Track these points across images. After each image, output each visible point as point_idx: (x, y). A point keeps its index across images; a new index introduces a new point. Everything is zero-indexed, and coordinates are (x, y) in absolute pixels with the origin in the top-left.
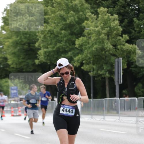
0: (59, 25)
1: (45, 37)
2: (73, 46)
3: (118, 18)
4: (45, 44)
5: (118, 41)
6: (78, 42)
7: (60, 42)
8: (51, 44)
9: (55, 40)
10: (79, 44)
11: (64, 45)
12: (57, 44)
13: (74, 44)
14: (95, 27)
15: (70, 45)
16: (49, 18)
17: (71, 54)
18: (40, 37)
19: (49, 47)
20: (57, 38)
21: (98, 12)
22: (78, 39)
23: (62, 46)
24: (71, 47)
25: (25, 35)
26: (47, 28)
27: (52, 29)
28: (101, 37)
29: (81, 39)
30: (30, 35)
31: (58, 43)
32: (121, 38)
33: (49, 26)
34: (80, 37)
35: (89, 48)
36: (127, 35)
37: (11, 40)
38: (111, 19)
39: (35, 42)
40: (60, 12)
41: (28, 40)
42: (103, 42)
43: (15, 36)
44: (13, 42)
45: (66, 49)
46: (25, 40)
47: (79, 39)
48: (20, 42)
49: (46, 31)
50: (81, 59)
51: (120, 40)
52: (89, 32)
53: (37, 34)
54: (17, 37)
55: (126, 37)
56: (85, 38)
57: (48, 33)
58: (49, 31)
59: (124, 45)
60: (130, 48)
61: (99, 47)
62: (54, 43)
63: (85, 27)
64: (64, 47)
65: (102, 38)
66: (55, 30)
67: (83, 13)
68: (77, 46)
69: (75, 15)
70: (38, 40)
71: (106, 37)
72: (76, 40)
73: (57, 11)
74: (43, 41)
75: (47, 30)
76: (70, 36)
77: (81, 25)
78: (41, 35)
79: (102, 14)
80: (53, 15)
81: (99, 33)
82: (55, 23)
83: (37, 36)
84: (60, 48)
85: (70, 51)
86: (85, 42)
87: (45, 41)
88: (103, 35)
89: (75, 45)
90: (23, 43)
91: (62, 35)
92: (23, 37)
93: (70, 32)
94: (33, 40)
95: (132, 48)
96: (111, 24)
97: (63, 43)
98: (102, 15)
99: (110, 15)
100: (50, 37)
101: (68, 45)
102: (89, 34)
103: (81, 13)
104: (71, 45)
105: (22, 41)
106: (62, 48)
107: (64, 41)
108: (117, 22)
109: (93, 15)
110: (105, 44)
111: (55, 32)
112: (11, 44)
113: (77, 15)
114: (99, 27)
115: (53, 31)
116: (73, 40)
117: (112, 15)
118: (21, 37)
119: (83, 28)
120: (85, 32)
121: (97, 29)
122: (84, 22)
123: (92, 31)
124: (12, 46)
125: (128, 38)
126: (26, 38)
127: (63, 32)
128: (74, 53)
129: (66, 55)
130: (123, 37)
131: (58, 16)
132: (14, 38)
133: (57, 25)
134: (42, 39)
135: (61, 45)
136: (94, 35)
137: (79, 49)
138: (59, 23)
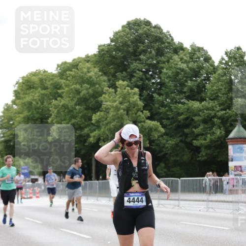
0: (74, 99)
1: (58, 112)
2: (90, 122)
3: (139, 92)
4: (58, 119)
5: (138, 117)
6: (95, 117)
7: (75, 117)
8: (65, 120)
9: (69, 116)
10: (96, 120)
11: (79, 121)
12: (71, 119)
13: (90, 119)
14: (113, 102)
15: (85, 121)
16: (63, 93)
17: (88, 131)
18: (53, 112)
19: (63, 122)
20: (72, 114)
21: (117, 85)
22: (95, 114)
23: (77, 123)
24: (86, 123)
25: (37, 110)
26: (61, 102)
27: (67, 103)
28: (119, 112)
29: (98, 114)
30: (42, 110)
31: (73, 119)
32: (141, 113)
33: (64, 100)
34: (97, 112)
35: (107, 124)
36: (148, 111)
37: (22, 116)
38: (130, 93)
39: (48, 118)
40: (75, 86)
41: (41, 115)
42: (122, 118)
43: (26, 111)
44: (24, 118)
45: (82, 126)
46: (37, 116)
47: (97, 113)
48: (32, 117)
49: (59, 105)
50: (97, 135)
51: (140, 116)
52: (107, 107)
53: (50, 109)
54: (29, 112)
55: (146, 113)
56: (102, 113)
57: (61, 108)
58: (63, 106)
59: (144, 122)
60: (151, 125)
61: (118, 124)
62: (68, 119)
63: (102, 102)
64: (79, 123)
65: (121, 113)
66: (69, 104)
67: (100, 86)
68: (93, 122)
69: (90, 88)
70: (51, 115)
71: (125, 112)
72: (92, 115)
73: (72, 85)
74: (56, 116)
75: (61, 104)
76: (86, 111)
77: (96, 99)
78: (54, 110)
79: (121, 87)
80: (67, 89)
81: (117, 109)
82: (70, 97)
83: (50, 111)
84: (76, 124)
85: (86, 127)
86: (103, 117)
87: (59, 117)
88: (122, 111)
89: (92, 120)
90: (35, 118)
91: (77, 111)
92: (35, 112)
93: (85, 107)
94: (47, 116)
95: (153, 124)
96: (131, 99)
97: (78, 119)
98: (121, 89)
99: (129, 88)
100: (64, 111)
101: (83, 121)
102: (107, 109)
103: (97, 86)
104: (87, 120)
105: (34, 117)
106: (78, 124)
107: (80, 117)
108: (137, 97)
109: (111, 89)
110: (125, 121)
111: (70, 107)
112: (22, 120)
113: (92, 88)
114: (117, 102)
115: (67, 105)
116: (89, 115)
117: (132, 89)
118: (33, 112)
119: (100, 102)
120: (102, 107)
121: (115, 104)
122: (101, 96)
123: (109, 107)
124: (22, 121)
125: (149, 114)
126: (38, 113)
127: (77, 107)
128: (90, 130)
129: (81, 132)
130: (144, 113)
131: (73, 90)
132: (26, 113)
133: (72, 100)
134: (55, 115)
135: (76, 120)
136: (112, 110)
137: (96, 124)
138: (75, 97)
